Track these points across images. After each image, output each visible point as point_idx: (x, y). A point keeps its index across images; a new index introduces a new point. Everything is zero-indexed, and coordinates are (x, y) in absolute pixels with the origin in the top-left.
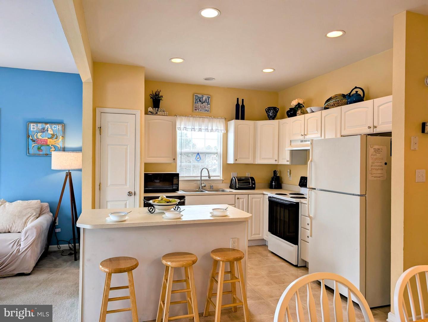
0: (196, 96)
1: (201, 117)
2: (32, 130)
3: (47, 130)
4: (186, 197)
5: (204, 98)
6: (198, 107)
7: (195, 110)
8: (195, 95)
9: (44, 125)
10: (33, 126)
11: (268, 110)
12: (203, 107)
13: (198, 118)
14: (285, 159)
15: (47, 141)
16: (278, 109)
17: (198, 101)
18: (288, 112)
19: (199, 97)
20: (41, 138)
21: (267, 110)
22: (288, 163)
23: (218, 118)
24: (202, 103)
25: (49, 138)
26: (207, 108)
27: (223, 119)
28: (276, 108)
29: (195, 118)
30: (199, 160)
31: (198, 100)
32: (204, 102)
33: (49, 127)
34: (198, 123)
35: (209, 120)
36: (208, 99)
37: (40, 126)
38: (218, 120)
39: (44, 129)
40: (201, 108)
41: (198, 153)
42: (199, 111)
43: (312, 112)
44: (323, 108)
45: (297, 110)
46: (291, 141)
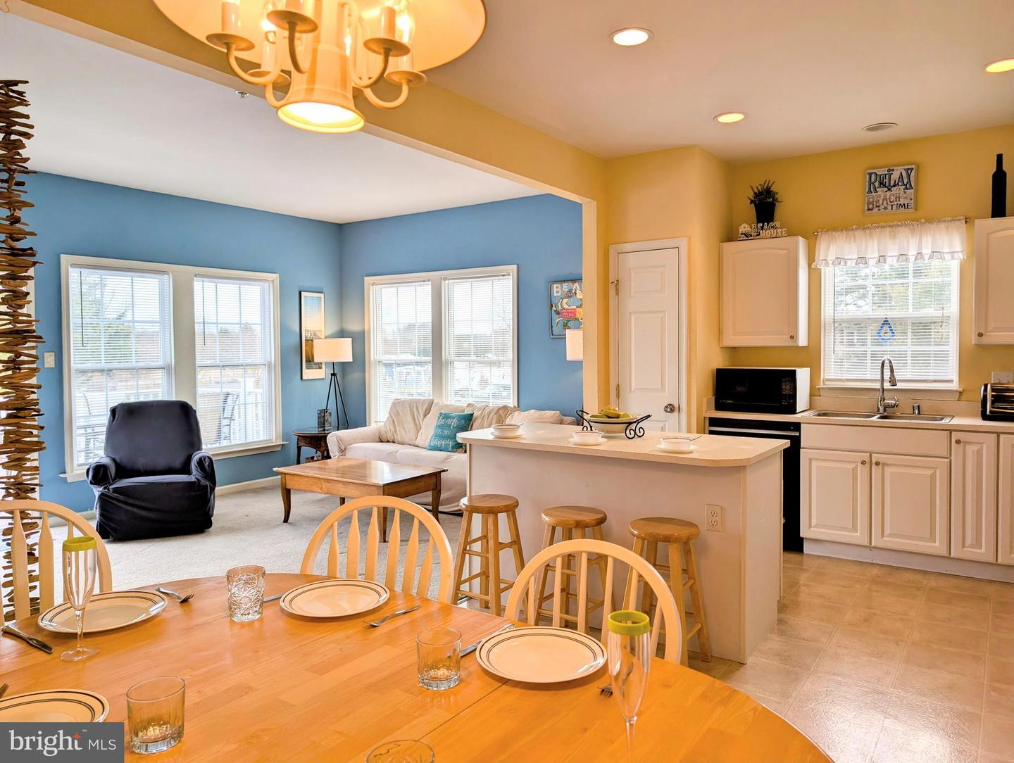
0: (871, 174)
1: (886, 227)
2: (555, 295)
3: (576, 293)
4: (802, 425)
5: (895, 176)
6: (878, 201)
7: (869, 209)
8: (869, 171)
9: (571, 284)
10: (557, 287)
12: (893, 198)
15: (576, 311)
17: (877, 186)
19: (881, 175)
20: (566, 307)
24: (889, 189)
25: (577, 307)
26: (905, 198)
27: (958, 220)
29: (868, 231)
30: (889, 339)
31: (877, 184)
32: (894, 186)
33: (578, 288)
34: (876, 243)
35: (913, 230)
36: (909, 176)
37: (566, 286)
38: (942, 226)
39: (570, 291)
40: (885, 202)
41: (885, 321)
42: (879, 210)
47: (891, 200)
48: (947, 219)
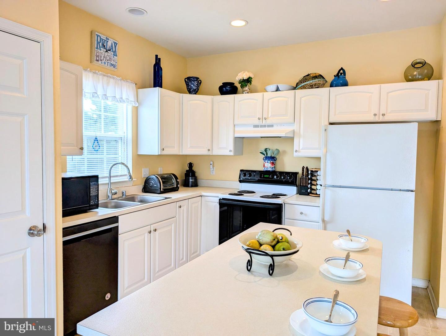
0: (98, 36)
1: (105, 76)
4: (119, 216)
5: (109, 44)
6: (101, 57)
7: (96, 60)
8: (97, 33)
11: (189, 80)
13: (101, 77)
16: (200, 81)
17: (101, 46)
18: (221, 89)
19: (103, 39)
21: (186, 80)
22: (232, 154)
23: (127, 81)
24: (107, 51)
26: (114, 60)
27: (133, 83)
28: (199, 78)
29: (95, 75)
30: (97, 150)
31: (101, 44)
32: (109, 50)
35: (116, 82)
38: (127, 84)
40: (104, 59)
41: (95, 138)
42: (102, 63)
43: (278, 90)
44: (294, 88)
45: (238, 86)
46: (234, 125)
47: (108, 59)
48: (128, 80)
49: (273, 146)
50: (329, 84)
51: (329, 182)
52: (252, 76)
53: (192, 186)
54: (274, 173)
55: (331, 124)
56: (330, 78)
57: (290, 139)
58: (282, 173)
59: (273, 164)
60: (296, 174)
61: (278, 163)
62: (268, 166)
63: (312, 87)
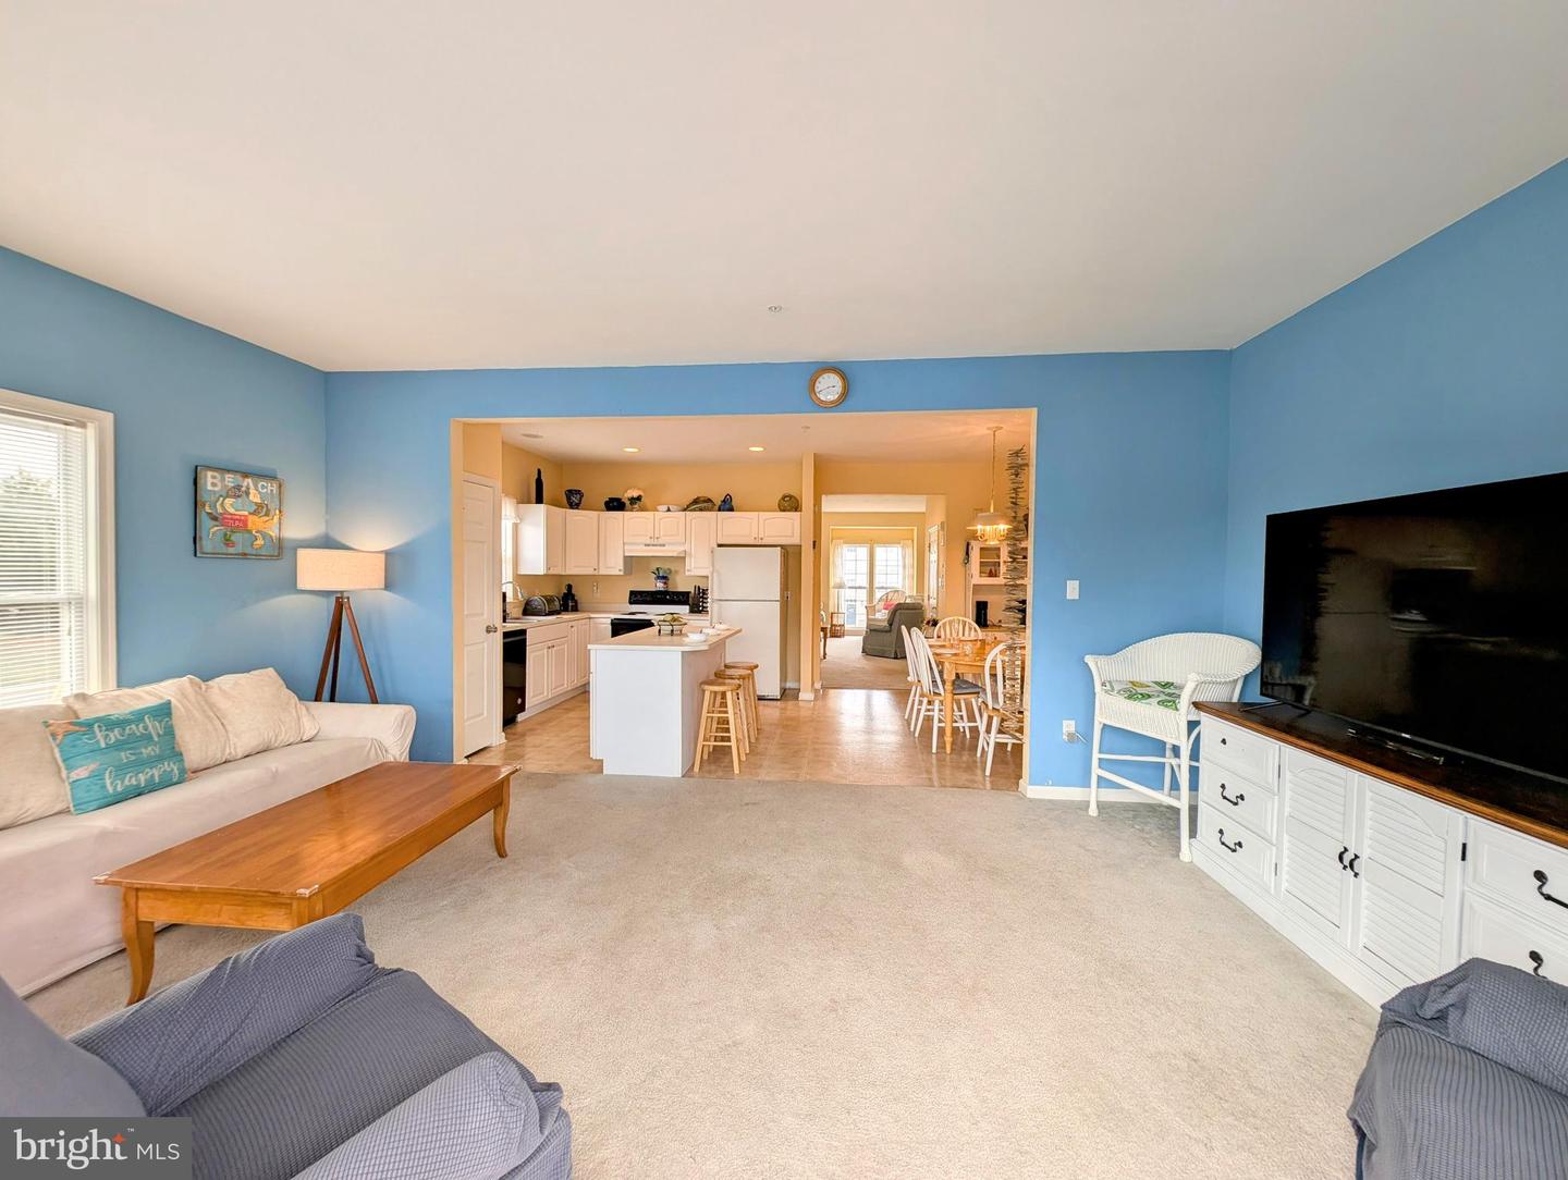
2: (209, 488)
3: (247, 493)
4: (527, 629)
9: (239, 477)
10: (214, 477)
11: (570, 493)
14: (615, 566)
15: (247, 520)
16: (582, 495)
18: (607, 504)
20: (232, 511)
21: (566, 492)
22: (622, 573)
25: (250, 514)
27: (516, 499)
28: (581, 491)
33: (251, 485)
37: (230, 480)
39: (238, 487)
43: (669, 510)
44: (685, 510)
45: (628, 503)
46: (624, 544)
49: (665, 566)
50: (717, 508)
51: (715, 598)
52: (642, 494)
53: (572, 611)
54: (666, 593)
55: (720, 546)
56: (718, 502)
57: (681, 559)
58: (673, 593)
59: (665, 583)
60: (689, 593)
61: (670, 582)
62: (660, 586)
63: (701, 510)
